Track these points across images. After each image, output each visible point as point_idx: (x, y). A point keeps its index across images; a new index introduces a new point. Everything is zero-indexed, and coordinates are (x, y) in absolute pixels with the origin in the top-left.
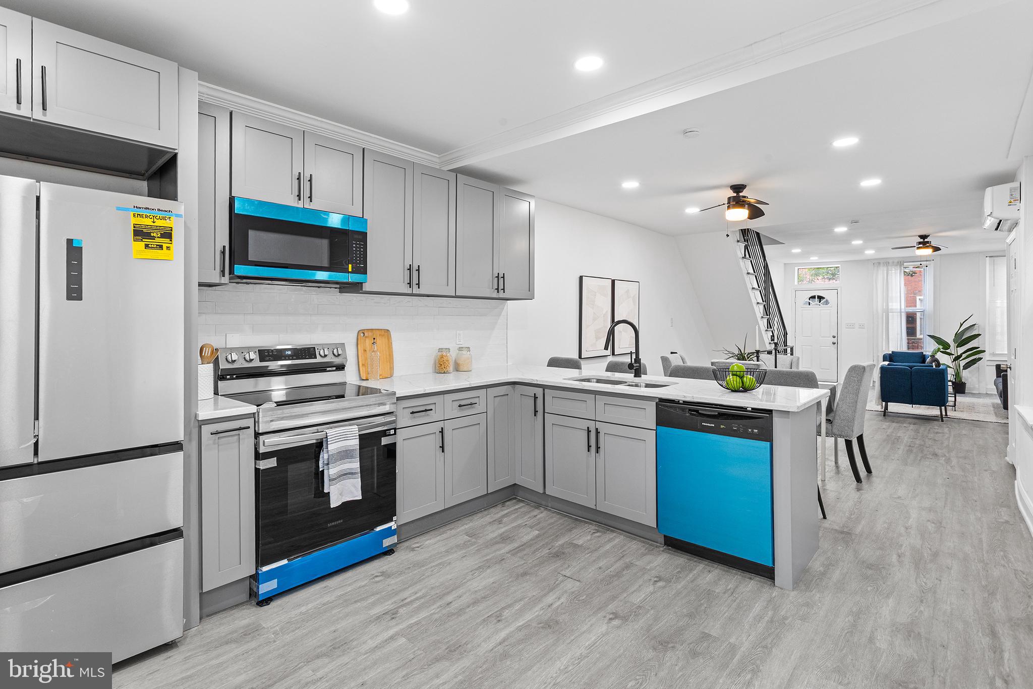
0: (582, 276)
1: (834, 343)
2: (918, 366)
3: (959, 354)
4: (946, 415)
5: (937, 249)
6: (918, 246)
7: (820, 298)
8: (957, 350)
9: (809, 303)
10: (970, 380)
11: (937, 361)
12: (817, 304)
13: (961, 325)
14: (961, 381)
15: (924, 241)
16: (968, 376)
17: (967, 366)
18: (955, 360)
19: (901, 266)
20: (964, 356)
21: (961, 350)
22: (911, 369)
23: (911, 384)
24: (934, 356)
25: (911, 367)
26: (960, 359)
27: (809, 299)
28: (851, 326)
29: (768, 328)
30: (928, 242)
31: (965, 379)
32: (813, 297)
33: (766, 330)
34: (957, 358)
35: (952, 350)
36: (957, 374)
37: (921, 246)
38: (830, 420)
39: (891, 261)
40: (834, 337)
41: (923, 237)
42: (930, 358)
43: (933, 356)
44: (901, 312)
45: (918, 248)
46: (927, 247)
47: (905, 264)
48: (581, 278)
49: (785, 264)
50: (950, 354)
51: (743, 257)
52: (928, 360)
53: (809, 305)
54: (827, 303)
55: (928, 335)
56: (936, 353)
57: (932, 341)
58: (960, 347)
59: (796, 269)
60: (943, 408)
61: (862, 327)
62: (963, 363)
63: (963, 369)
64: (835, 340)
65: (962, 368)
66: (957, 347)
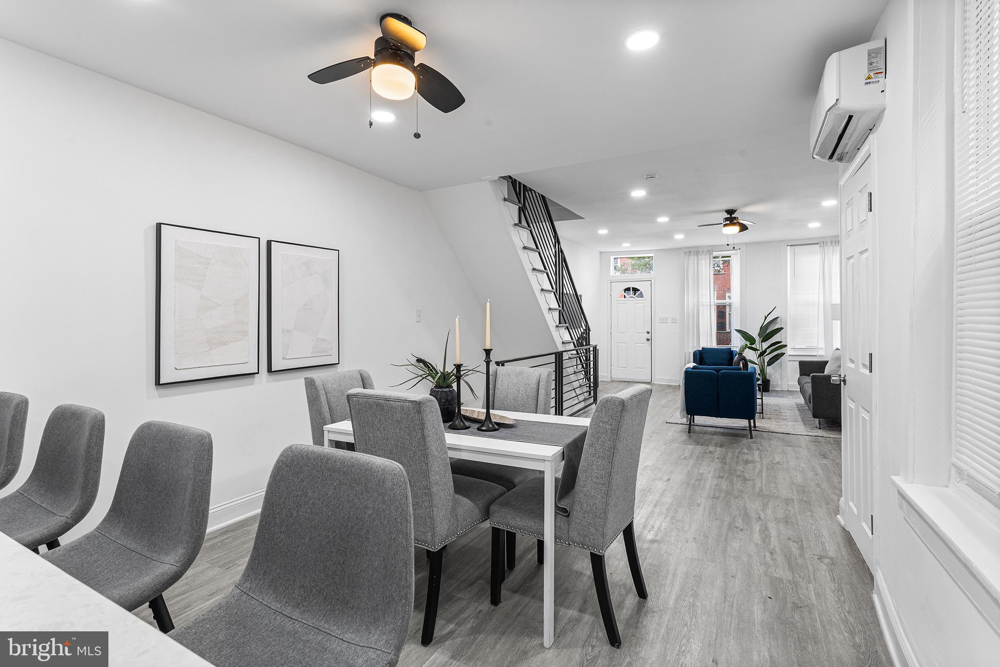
0: (161, 224)
1: (648, 340)
2: (725, 369)
3: (763, 350)
4: (755, 427)
5: (744, 228)
6: (724, 223)
7: (635, 290)
8: (762, 345)
9: (625, 296)
10: (773, 376)
11: (744, 359)
12: (632, 297)
13: (766, 318)
14: (766, 378)
15: (731, 218)
16: (772, 372)
17: (770, 363)
18: (760, 356)
19: (710, 255)
20: (768, 351)
21: (765, 345)
22: (718, 372)
23: (718, 392)
24: (742, 354)
25: (718, 371)
26: (765, 355)
27: (625, 292)
28: (664, 321)
29: (560, 323)
30: (735, 218)
31: (769, 375)
32: (627, 290)
33: (557, 326)
34: (762, 354)
35: (757, 345)
36: (762, 371)
37: (728, 222)
38: (565, 510)
39: (700, 250)
40: (648, 333)
41: (730, 212)
42: (737, 356)
43: (740, 354)
44: (710, 305)
45: (725, 225)
46: (734, 224)
47: (714, 253)
48: (159, 226)
49: (600, 252)
50: (755, 350)
51: (515, 225)
52: (736, 358)
53: (625, 298)
54: (641, 295)
55: (736, 330)
56: (743, 351)
57: (739, 335)
58: (765, 342)
59: (612, 258)
60: (752, 421)
61: (674, 321)
62: (767, 359)
63: (767, 366)
64: (649, 336)
65: (766, 364)
66: (762, 342)
